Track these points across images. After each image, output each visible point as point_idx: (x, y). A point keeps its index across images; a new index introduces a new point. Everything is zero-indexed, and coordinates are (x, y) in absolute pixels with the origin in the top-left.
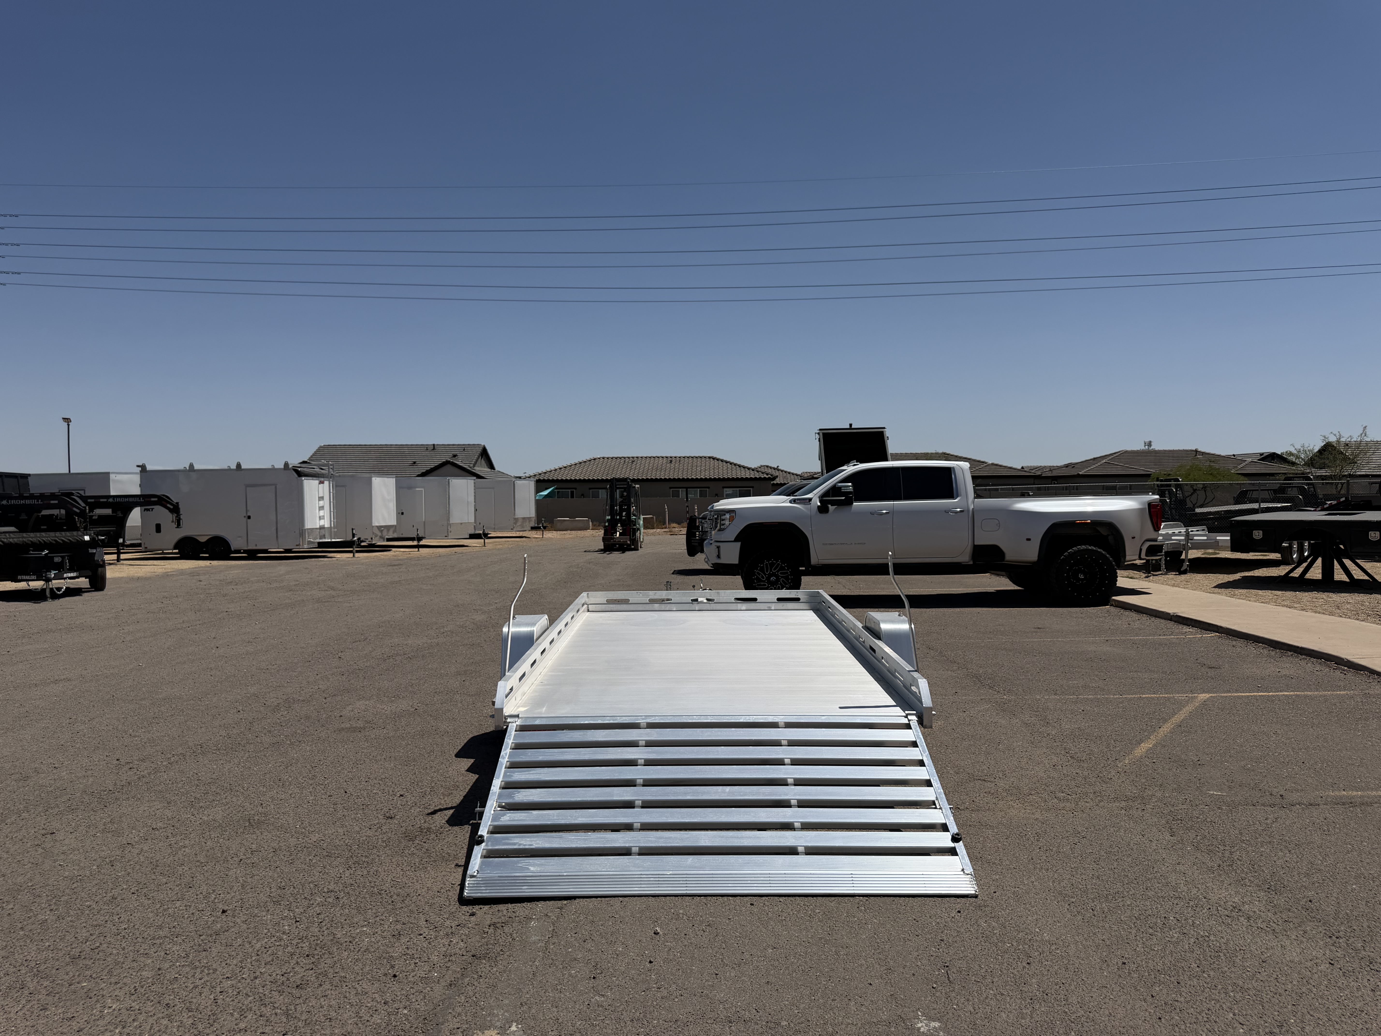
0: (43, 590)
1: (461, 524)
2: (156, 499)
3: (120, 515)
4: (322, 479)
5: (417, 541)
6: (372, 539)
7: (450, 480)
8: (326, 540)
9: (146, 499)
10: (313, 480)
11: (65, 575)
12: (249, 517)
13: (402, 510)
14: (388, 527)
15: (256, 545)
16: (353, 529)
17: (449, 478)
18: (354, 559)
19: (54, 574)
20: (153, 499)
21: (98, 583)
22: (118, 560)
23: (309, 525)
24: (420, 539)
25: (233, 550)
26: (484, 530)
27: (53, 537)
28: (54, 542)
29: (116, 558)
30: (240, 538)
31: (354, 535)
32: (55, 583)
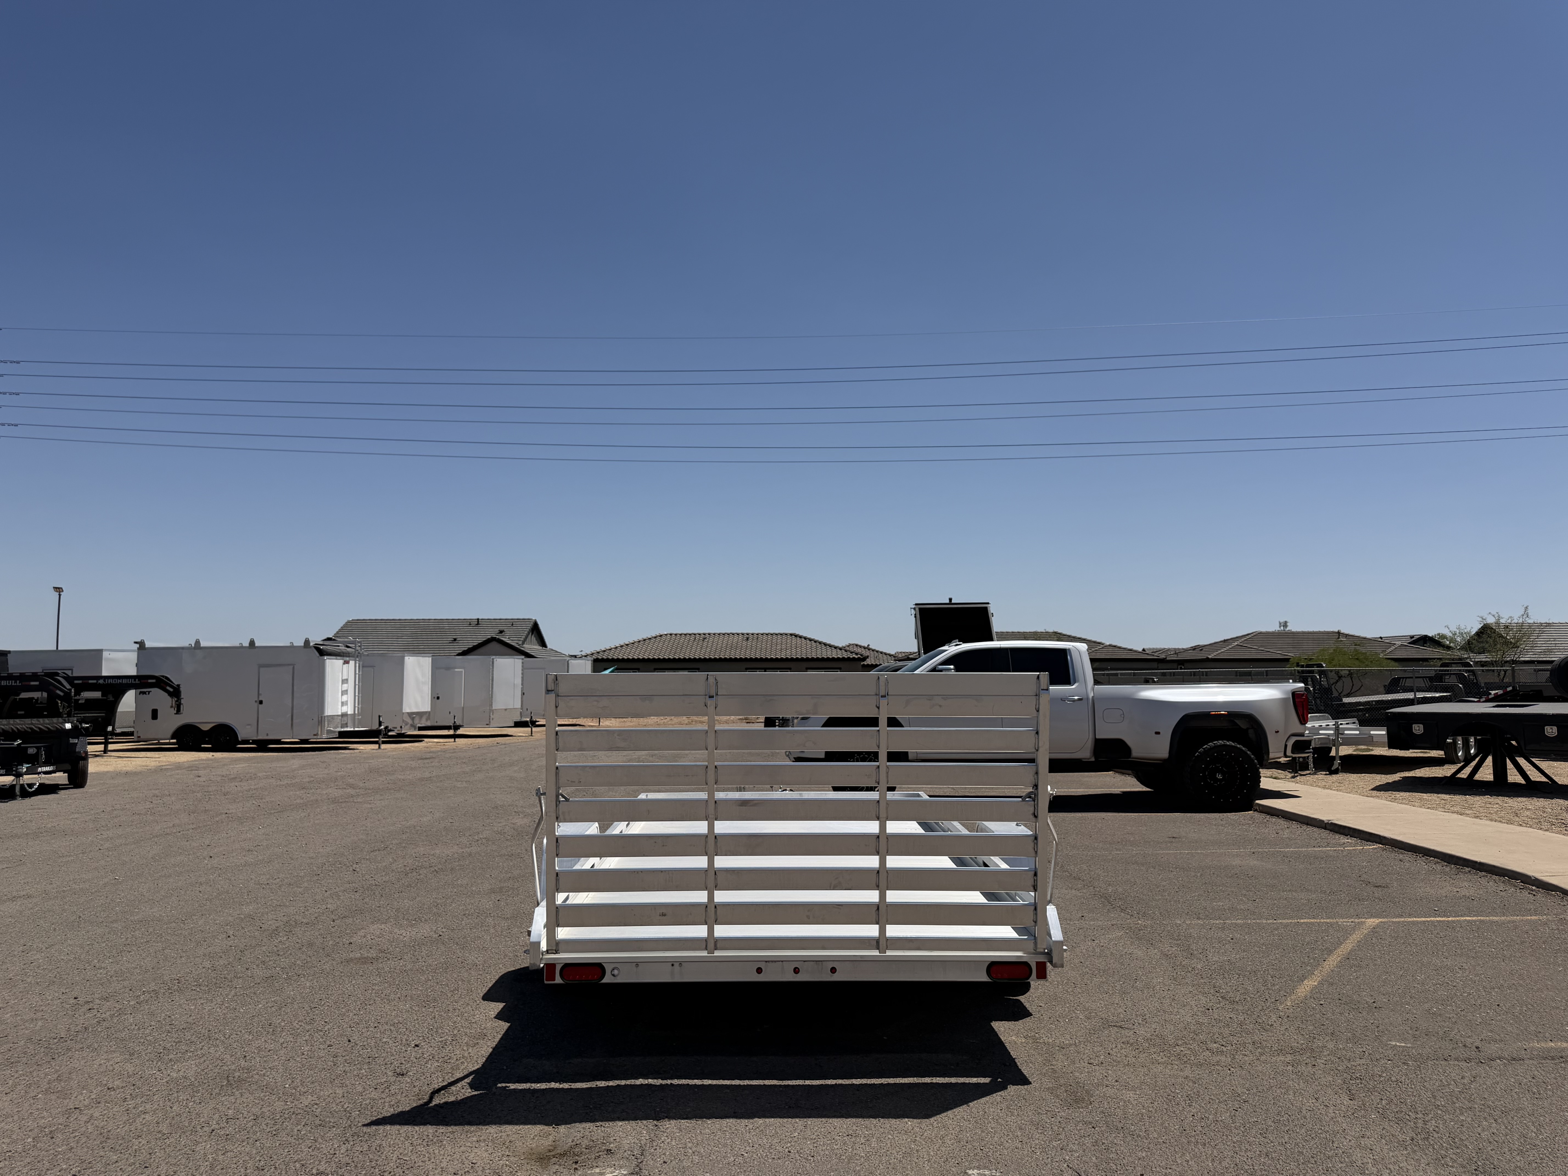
0: (13, 787)
1: (506, 710)
2: (154, 681)
3: (111, 698)
4: (348, 659)
5: (453, 730)
6: (401, 727)
7: (495, 660)
8: (349, 729)
9: (143, 681)
10: (336, 659)
11: (40, 770)
12: (261, 702)
13: (438, 694)
14: (420, 714)
15: (267, 735)
16: (379, 717)
17: (494, 657)
18: (380, 751)
19: (27, 768)
20: (150, 681)
21: (78, 779)
22: (105, 751)
23: (329, 711)
24: (456, 728)
25: (240, 740)
26: (531, 717)
27: (28, 724)
28: (30, 731)
29: (103, 749)
30: (249, 727)
31: (380, 724)
32: (27, 779)
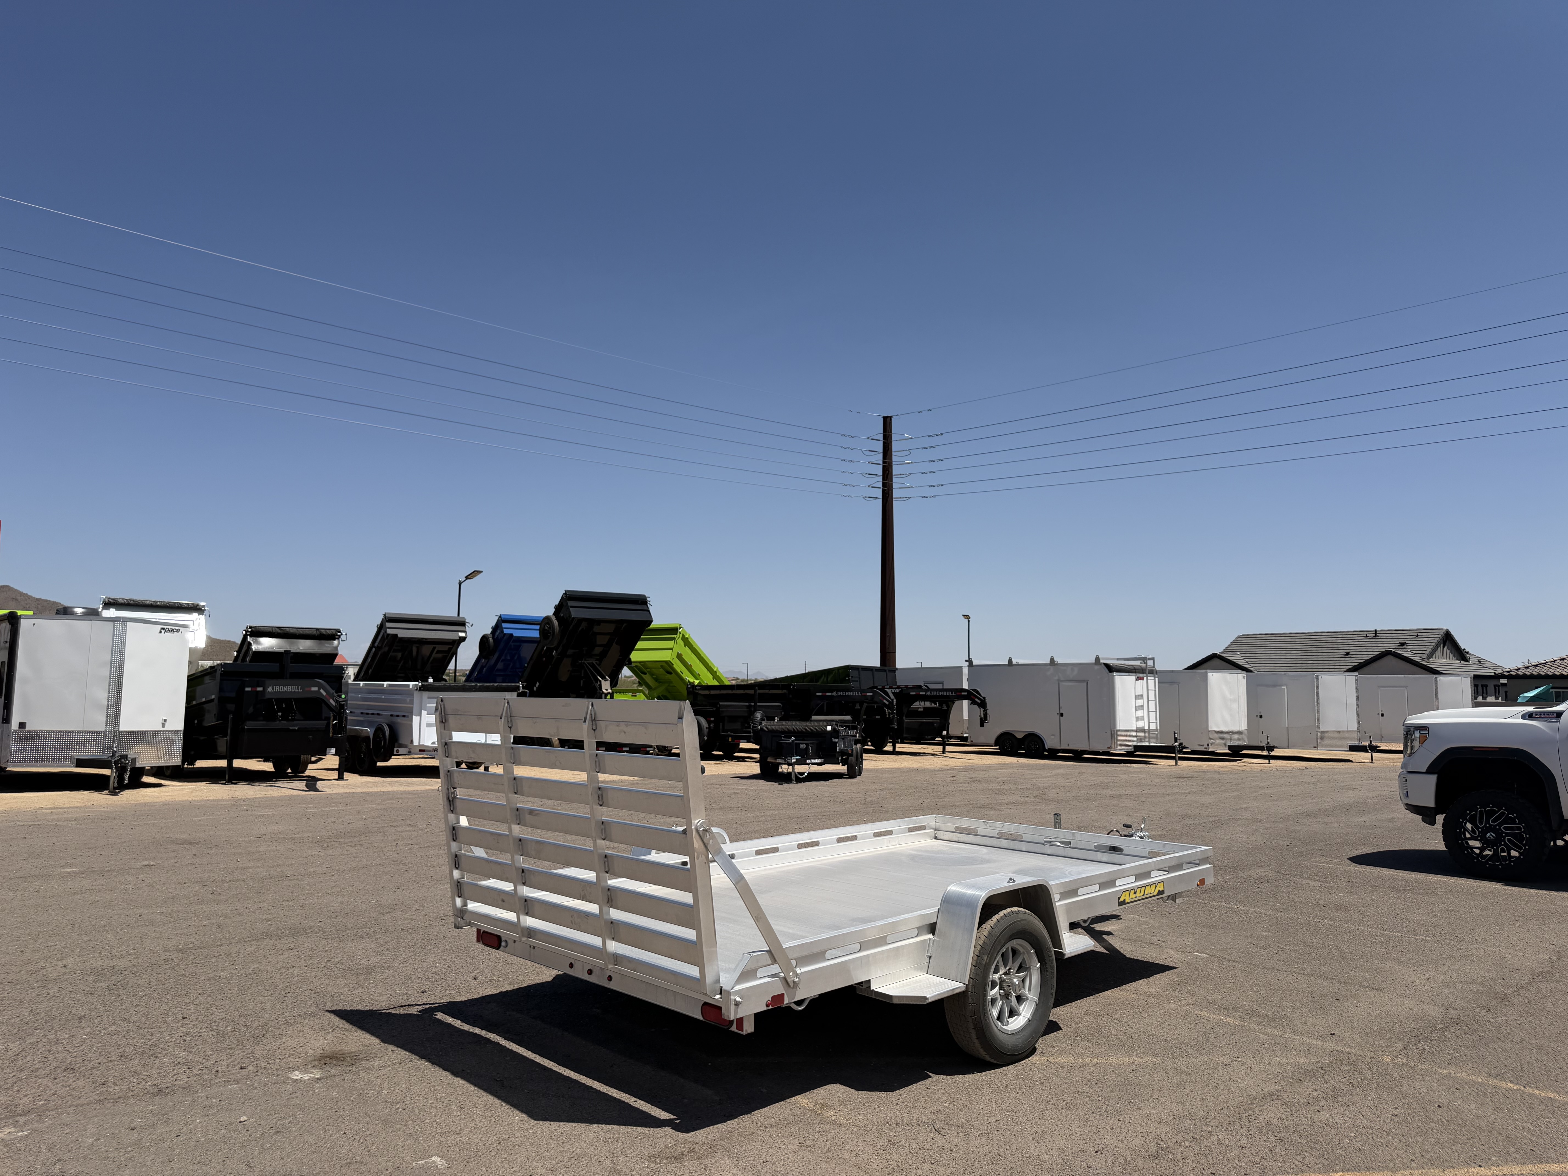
0: (789, 774)
1: (1339, 732)
2: (966, 693)
3: (945, 707)
4: (1141, 675)
5: (1266, 752)
6: (1208, 745)
7: (1320, 677)
8: (1143, 744)
9: (958, 693)
10: (1129, 675)
11: (808, 761)
12: (1062, 715)
13: (1260, 712)
14: (1231, 733)
15: (1068, 745)
16: (1175, 733)
17: (1318, 673)
18: (1177, 767)
19: (796, 759)
20: (963, 693)
22: (944, 751)
23: (1121, 725)
24: (1271, 748)
25: (1047, 748)
26: (1371, 741)
27: (804, 726)
28: (804, 731)
29: (942, 750)
30: (1053, 737)
31: (1176, 740)
32: (798, 768)
